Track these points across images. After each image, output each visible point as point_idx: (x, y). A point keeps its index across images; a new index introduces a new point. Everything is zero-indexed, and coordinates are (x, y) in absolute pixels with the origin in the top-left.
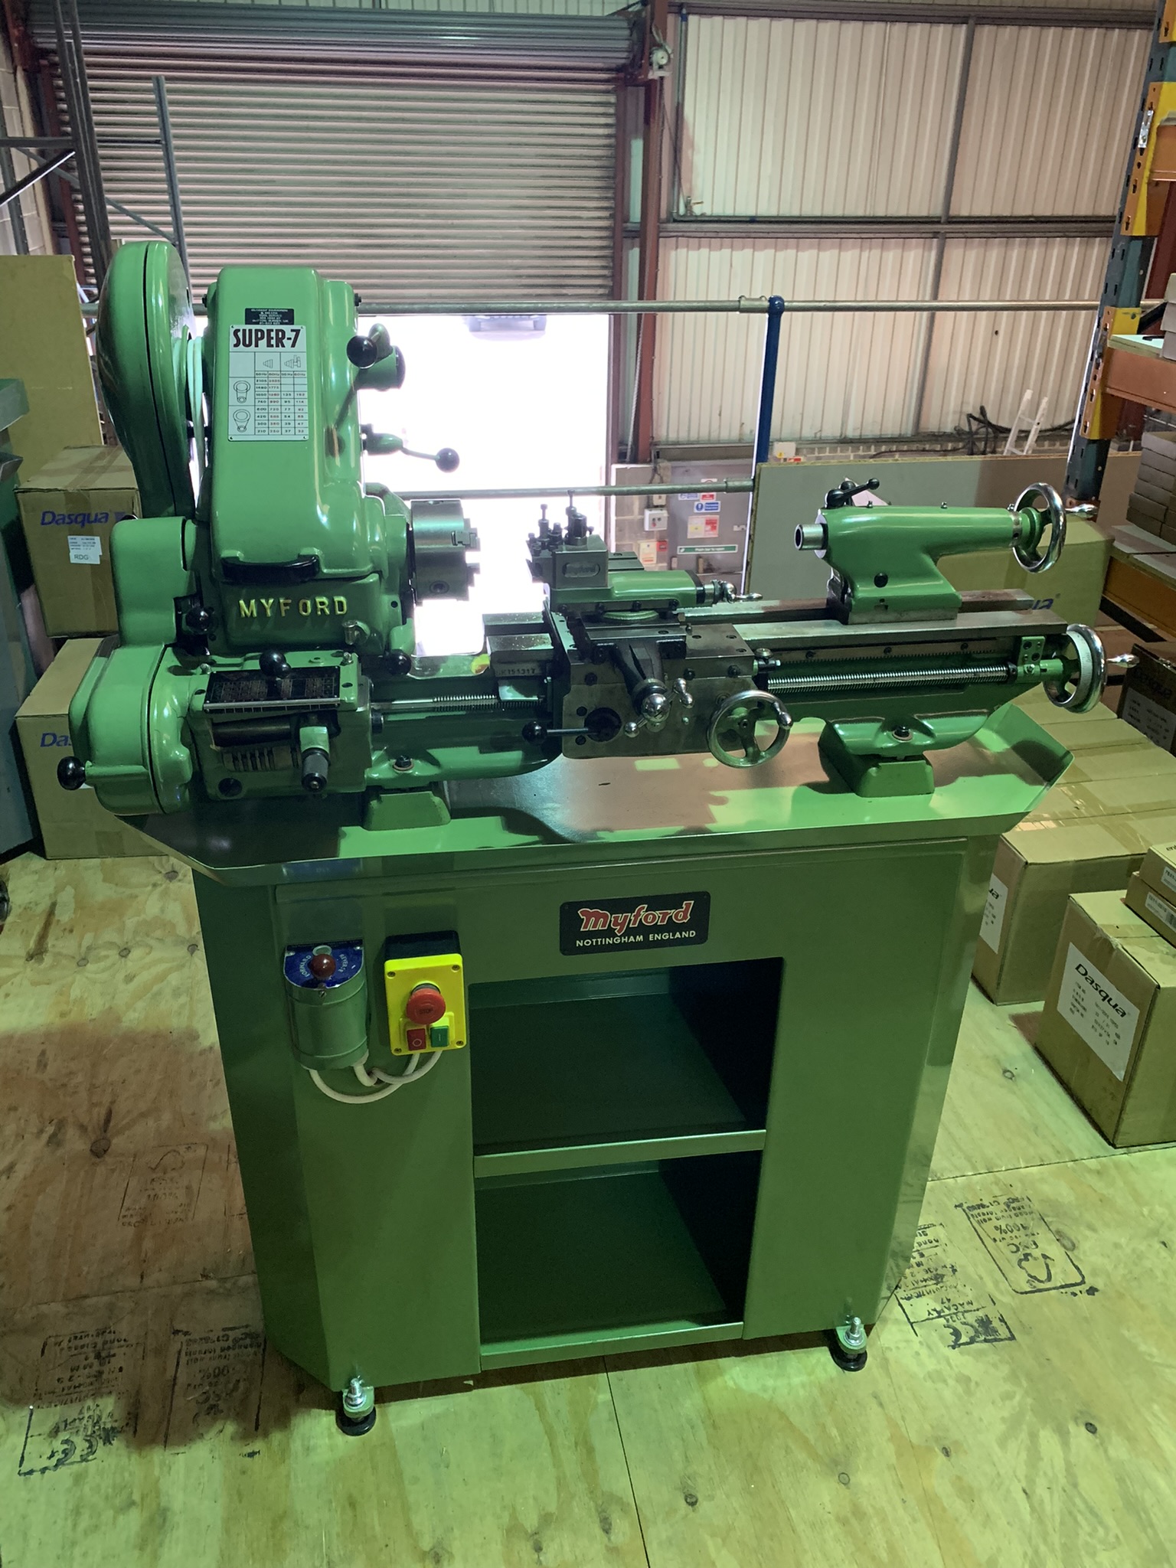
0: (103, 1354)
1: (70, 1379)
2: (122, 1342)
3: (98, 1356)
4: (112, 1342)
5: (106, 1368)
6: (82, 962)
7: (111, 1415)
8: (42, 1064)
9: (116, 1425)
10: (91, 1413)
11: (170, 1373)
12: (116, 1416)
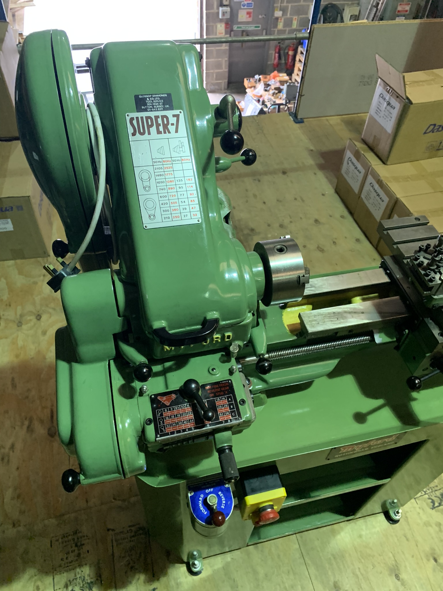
0: (79, 544)
1: (67, 558)
2: (86, 537)
3: (76, 546)
4: (81, 538)
5: (81, 551)
6: (20, 324)
7: (89, 575)
8: (14, 386)
9: (92, 580)
10: (80, 575)
11: (110, 552)
12: (91, 576)
